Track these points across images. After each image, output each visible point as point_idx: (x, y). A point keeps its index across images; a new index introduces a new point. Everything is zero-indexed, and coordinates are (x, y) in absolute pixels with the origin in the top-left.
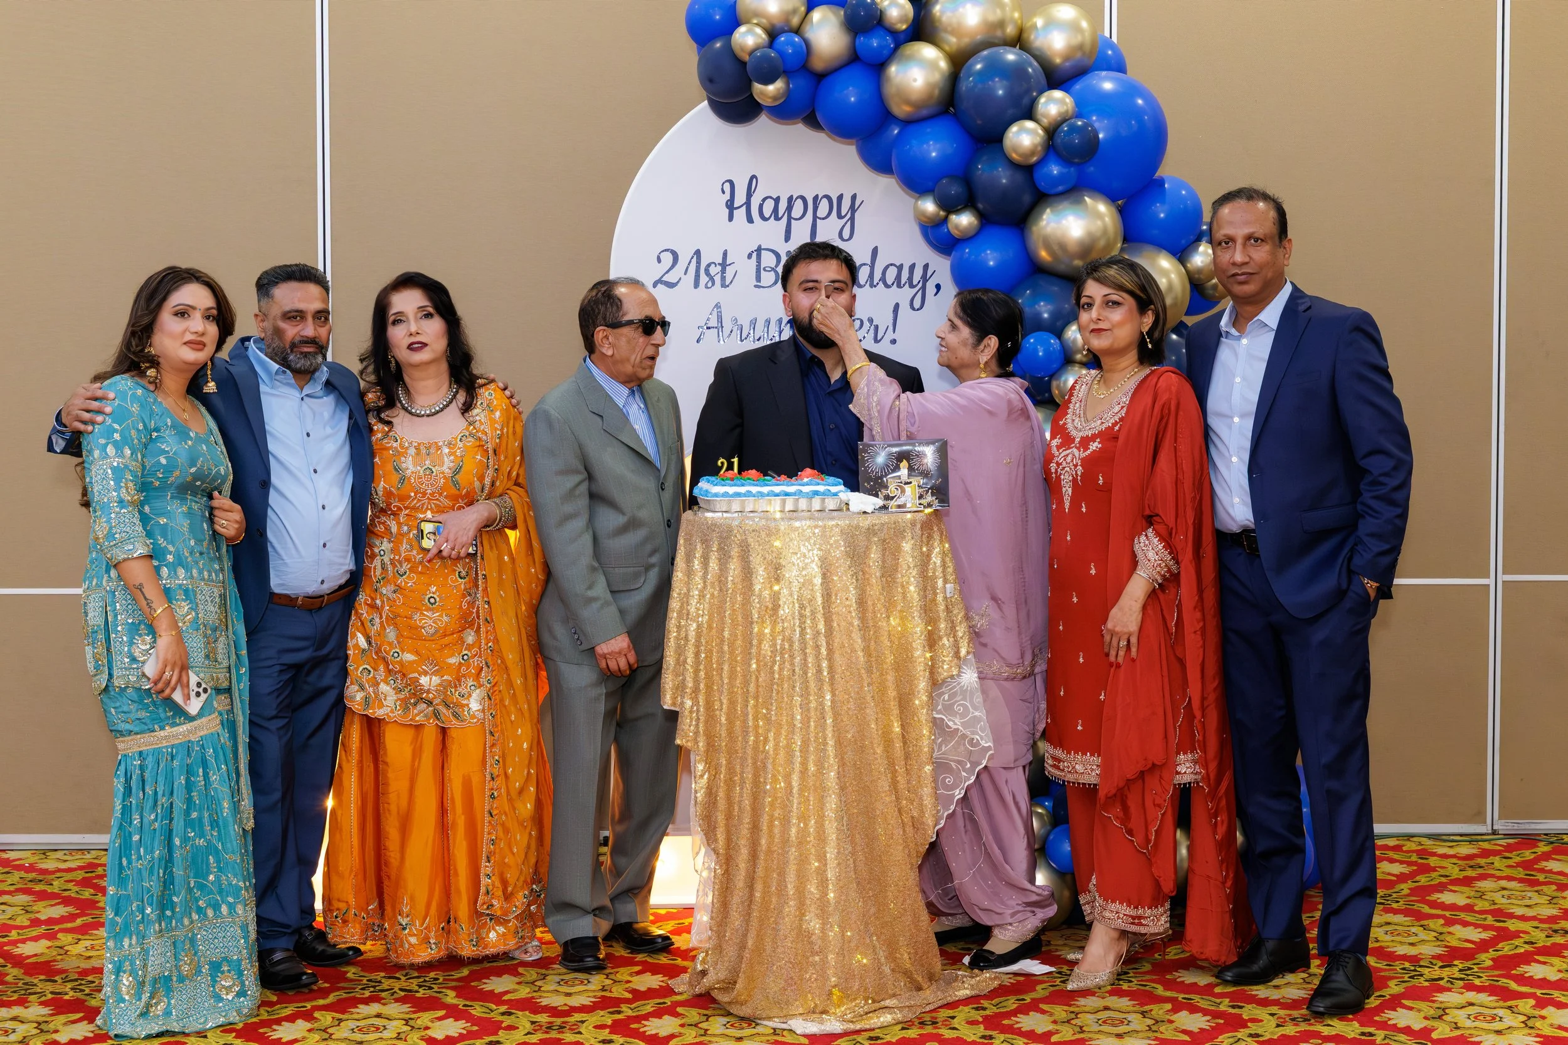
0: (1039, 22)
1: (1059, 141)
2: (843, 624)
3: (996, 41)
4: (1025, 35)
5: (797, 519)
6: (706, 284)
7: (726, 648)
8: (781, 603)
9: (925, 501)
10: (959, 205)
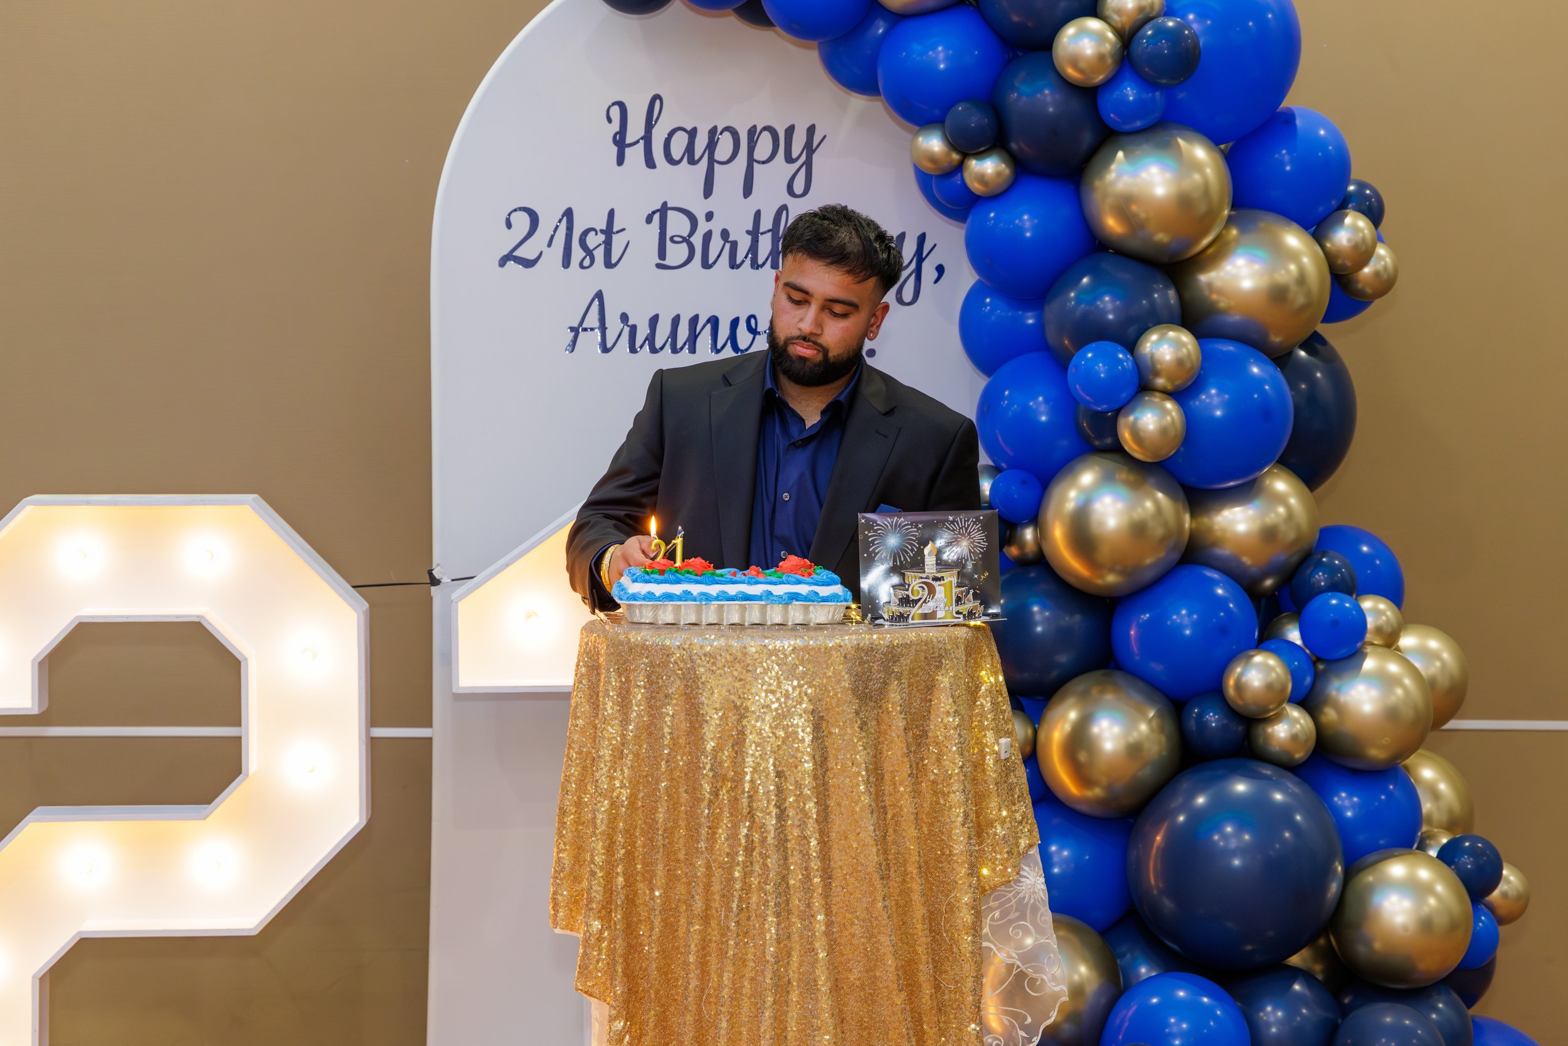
1: (1139, 51)
6: (582, 262)
7: (659, 839)
9: (965, 608)
10: (982, 147)
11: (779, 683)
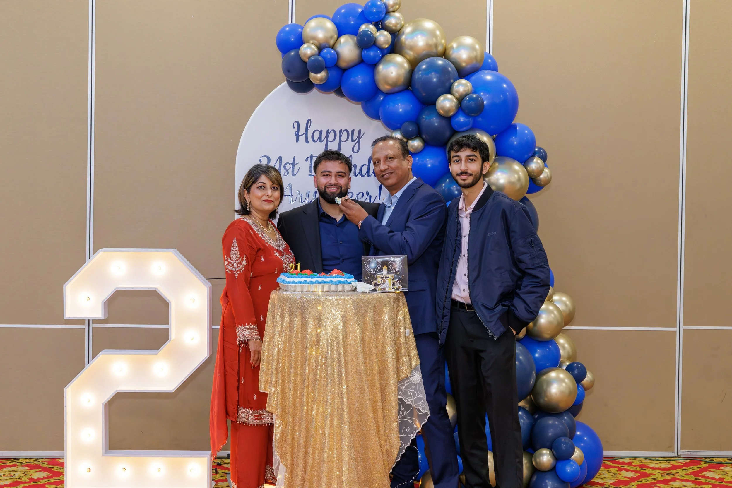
0: (455, 45)
1: (464, 105)
2: (353, 350)
3: (433, 54)
4: (447, 52)
5: (330, 295)
6: (284, 174)
7: (293, 362)
8: (321, 338)
9: (395, 287)
10: (413, 136)
11: (331, 310)
